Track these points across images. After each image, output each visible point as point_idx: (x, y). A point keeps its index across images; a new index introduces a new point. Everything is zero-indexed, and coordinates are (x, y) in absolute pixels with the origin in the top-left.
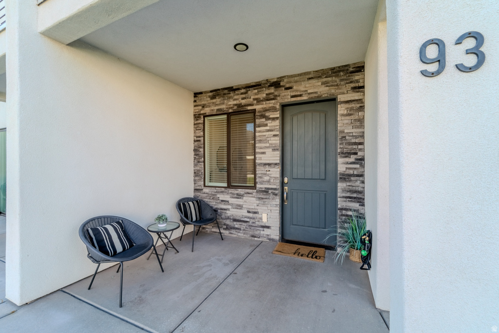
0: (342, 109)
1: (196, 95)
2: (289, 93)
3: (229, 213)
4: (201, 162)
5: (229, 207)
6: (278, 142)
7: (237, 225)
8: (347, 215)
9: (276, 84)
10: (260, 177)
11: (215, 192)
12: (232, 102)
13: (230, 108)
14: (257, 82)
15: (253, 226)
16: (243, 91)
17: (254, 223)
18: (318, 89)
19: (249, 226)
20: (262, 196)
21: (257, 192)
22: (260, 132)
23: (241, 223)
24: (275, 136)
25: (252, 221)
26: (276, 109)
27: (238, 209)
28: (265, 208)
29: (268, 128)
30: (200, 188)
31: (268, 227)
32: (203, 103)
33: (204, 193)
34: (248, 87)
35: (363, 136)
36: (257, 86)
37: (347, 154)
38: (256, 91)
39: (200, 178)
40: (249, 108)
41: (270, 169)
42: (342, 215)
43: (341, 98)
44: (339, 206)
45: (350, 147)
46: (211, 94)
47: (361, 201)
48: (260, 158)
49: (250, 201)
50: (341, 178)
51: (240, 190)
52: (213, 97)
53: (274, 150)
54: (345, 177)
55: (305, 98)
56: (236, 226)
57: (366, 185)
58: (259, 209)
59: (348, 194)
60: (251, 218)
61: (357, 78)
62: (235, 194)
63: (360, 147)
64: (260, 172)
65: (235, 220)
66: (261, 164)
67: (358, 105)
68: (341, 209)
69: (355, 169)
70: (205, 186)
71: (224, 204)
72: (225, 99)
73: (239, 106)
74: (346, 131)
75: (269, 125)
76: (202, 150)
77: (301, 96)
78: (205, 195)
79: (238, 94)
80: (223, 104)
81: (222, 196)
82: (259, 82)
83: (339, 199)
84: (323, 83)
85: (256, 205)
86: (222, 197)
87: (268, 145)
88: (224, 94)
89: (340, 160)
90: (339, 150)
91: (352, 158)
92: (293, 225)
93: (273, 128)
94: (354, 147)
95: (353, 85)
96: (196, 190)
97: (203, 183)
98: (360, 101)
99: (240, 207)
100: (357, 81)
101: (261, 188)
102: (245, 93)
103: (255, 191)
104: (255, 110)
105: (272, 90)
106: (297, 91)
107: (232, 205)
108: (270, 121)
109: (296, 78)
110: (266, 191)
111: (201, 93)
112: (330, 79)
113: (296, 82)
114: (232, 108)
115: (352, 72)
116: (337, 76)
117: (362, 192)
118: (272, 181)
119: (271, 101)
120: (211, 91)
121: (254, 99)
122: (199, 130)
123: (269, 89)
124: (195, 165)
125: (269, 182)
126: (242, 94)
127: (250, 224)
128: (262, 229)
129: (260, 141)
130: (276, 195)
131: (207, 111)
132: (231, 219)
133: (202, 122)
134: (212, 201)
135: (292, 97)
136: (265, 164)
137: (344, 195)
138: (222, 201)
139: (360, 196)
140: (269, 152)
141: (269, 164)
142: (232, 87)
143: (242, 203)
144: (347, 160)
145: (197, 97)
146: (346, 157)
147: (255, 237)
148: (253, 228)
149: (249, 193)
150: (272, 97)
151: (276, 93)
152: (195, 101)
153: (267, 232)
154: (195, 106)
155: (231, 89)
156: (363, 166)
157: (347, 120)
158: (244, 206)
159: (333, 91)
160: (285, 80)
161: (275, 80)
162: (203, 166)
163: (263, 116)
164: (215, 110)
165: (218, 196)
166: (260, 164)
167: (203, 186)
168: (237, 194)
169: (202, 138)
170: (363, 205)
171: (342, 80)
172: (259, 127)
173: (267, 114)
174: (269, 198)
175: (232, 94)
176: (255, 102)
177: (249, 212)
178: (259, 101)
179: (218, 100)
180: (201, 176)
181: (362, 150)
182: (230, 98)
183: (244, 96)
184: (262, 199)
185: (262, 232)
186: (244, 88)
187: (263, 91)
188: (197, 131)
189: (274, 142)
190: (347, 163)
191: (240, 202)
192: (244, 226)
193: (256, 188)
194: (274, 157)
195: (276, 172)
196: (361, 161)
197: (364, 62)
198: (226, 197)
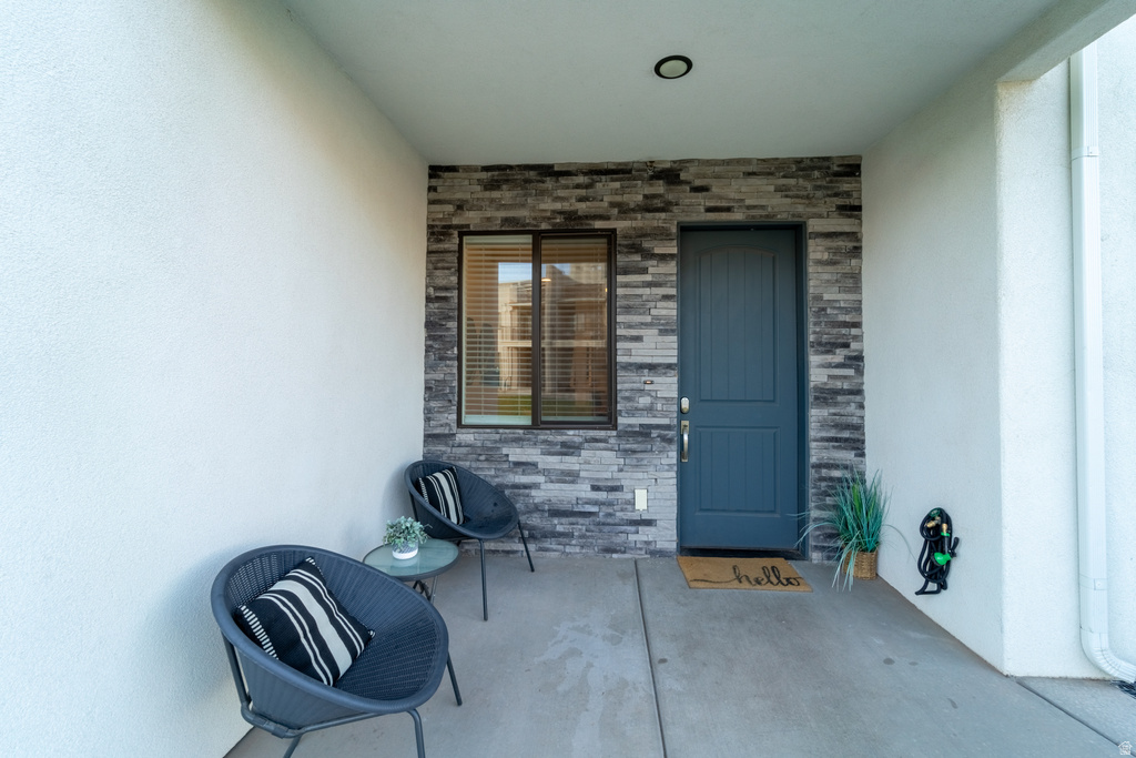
0: (816, 251)
1: (435, 171)
2: (702, 200)
3: (538, 496)
4: (450, 359)
5: (540, 479)
6: (674, 313)
7: (560, 525)
8: (831, 479)
9: (670, 175)
10: (628, 399)
11: (496, 442)
12: (548, 205)
13: (544, 218)
14: (620, 164)
15: (609, 524)
16: (581, 179)
17: (609, 515)
18: (770, 201)
19: (599, 524)
20: (635, 446)
21: (618, 436)
22: (626, 285)
23: (572, 520)
24: (666, 297)
25: (606, 509)
26: (670, 234)
27: (565, 482)
28: (640, 475)
29: (648, 278)
30: (447, 432)
31: (649, 523)
32: (459, 196)
33: (460, 446)
34: (597, 172)
35: (858, 310)
36: (620, 172)
37: (829, 348)
38: (617, 185)
39: (446, 404)
40: (598, 224)
41: (655, 379)
42: (822, 479)
43: (814, 225)
44: (813, 460)
45: (835, 331)
46: (484, 175)
47: (857, 446)
48: (628, 352)
49: (599, 460)
50: (816, 398)
51: (571, 432)
52: (492, 185)
53: (663, 332)
54: (827, 396)
55: (738, 216)
56: (560, 528)
57: (868, 413)
58: (626, 480)
59: (832, 433)
60: (603, 504)
61: (845, 187)
62: (556, 444)
63: (854, 331)
64: (627, 386)
65: (556, 513)
66: (631, 364)
67: (851, 245)
68: (818, 466)
69: (845, 377)
70: (459, 424)
71: (524, 473)
72: (530, 195)
73: (571, 216)
74: (826, 297)
75: (651, 270)
76: (453, 325)
77: (728, 209)
78: (464, 450)
79: (567, 187)
80: (523, 206)
81: (518, 450)
82: (626, 164)
83: (813, 445)
84: (778, 189)
85: (616, 468)
86: (515, 454)
87: (648, 319)
88: (527, 181)
89: (814, 359)
90: (811, 338)
91: (839, 356)
92: (701, 510)
93: (662, 279)
94: (844, 331)
95: (839, 201)
96: (429, 438)
97: (454, 416)
98: (854, 236)
99: (571, 477)
100: (848, 194)
101: (630, 425)
102: (587, 187)
103: (614, 433)
104: (614, 231)
105: (659, 188)
106: (720, 198)
107: (546, 472)
108: (655, 263)
109: (717, 169)
110: (644, 433)
111: (452, 169)
112: (792, 181)
113: (718, 177)
114: (549, 218)
115: (837, 174)
116: (807, 177)
117: (859, 428)
118: (659, 407)
119: (657, 215)
120: (486, 169)
121: (613, 205)
122: (443, 268)
123: (651, 185)
124: (429, 368)
125: (650, 409)
126: (578, 186)
127: (601, 518)
128: (633, 529)
129: (628, 309)
130: (670, 441)
131: (472, 218)
132: (543, 511)
133: (456, 248)
134: (485, 465)
135: (709, 210)
136: (641, 367)
137: (824, 434)
138: (518, 464)
139: (856, 435)
140: (650, 334)
141: (652, 367)
142: (551, 166)
143: (577, 467)
144: (829, 358)
145: (439, 177)
146: (828, 352)
147: (615, 551)
148: (606, 529)
149: (595, 440)
150: (658, 203)
151: (670, 197)
152: (432, 189)
153: (645, 534)
154: (431, 202)
155: (546, 171)
156: (860, 372)
157: (827, 274)
158: (582, 474)
159: (800, 209)
160: (693, 169)
161: (668, 165)
162: (455, 371)
163: (635, 248)
164: (496, 218)
165: (505, 451)
166: (628, 367)
167: (454, 425)
168: (564, 444)
169: (455, 293)
170: (862, 455)
171: (817, 188)
172: (626, 272)
173: (646, 245)
174: (651, 450)
175: (549, 183)
176: (615, 211)
177: (595, 488)
178: (624, 210)
179: (505, 195)
180: (451, 397)
181: (858, 338)
182: (542, 193)
183: (583, 192)
184: (634, 452)
185: (632, 538)
186: (585, 174)
187: (635, 186)
188: (438, 273)
189: (664, 312)
190: (829, 366)
191: (571, 463)
192: (581, 525)
193: (615, 427)
194: (665, 349)
195: (667, 386)
196: (856, 361)
197: (860, 158)
198: (530, 454)
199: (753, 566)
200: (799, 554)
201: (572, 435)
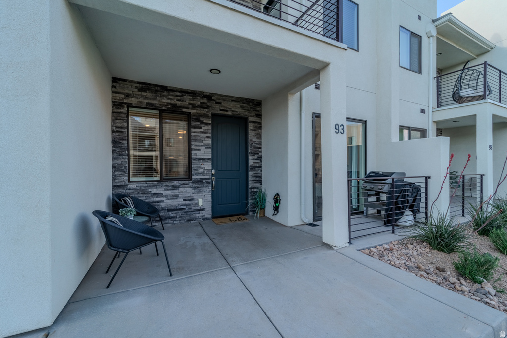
0: (251, 126)
2: (218, 107)
3: (163, 205)
4: (124, 156)
5: (164, 199)
6: (210, 142)
7: (172, 214)
8: (254, 191)
9: (209, 97)
10: (196, 170)
11: (146, 187)
12: (165, 101)
13: (164, 105)
14: (192, 90)
15: (190, 212)
16: (178, 93)
17: (190, 209)
18: (236, 109)
19: (186, 212)
20: (198, 185)
21: (192, 182)
22: (194, 132)
23: (176, 212)
24: (208, 137)
25: (188, 207)
26: (209, 117)
27: (174, 199)
28: (200, 195)
29: (202, 130)
30: (123, 184)
31: (203, 210)
32: (126, 91)
33: (130, 189)
34: (184, 92)
35: (261, 144)
36: (193, 93)
37: (254, 154)
38: (191, 97)
39: (123, 173)
40: (184, 110)
41: (204, 163)
42: (252, 192)
43: (250, 119)
44: (250, 186)
45: (255, 150)
46: (138, 85)
47: (260, 182)
48: (195, 154)
49: (186, 191)
50: (251, 169)
51: (176, 182)
52: (141, 89)
53: (207, 148)
54: (253, 168)
55: (229, 113)
56: (172, 215)
57: (263, 172)
58: (195, 196)
59: (254, 179)
60: (188, 205)
61: (258, 109)
62: (170, 186)
63: (260, 150)
64: (195, 166)
65: (170, 210)
66: (196, 158)
67: (259, 125)
68: (251, 188)
69: (258, 163)
70: (129, 181)
71: (157, 197)
72: (158, 96)
73: (174, 106)
74: (253, 140)
75: (203, 127)
76: (125, 142)
77: (227, 111)
78: (132, 191)
79: (172, 95)
80: (155, 99)
81: (155, 189)
82: (194, 91)
83: (250, 182)
84: (241, 107)
85: (192, 193)
86: (154, 190)
87: (202, 144)
88: (157, 90)
89: (250, 158)
90: (249, 151)
91: (256, 157)
92: (219, 205)
93: (206, 131)
94: (257, 150)
95: (256, 113)
97: (127, 178)
98: (260, 123)
99: (176, 197)
100: (258, 111)
101: (196, 179)
102: (180, 96)
103: (191, 181)
104: (190, 113)
105: (205, 101)
106: (224, 107)
107: (165, 196)
108: (204, 125)
109: (223, 98)
110: (201, 181)
111: (124, 80)
112: (244, 105)
113: (224, 100)
114: (166, 106)
115: (256, 105)
116: (248, 105)
117: (261, 177)
118: (206, 172)
119: (205, 110)
120: (139, 83)
121: (190, 104)
122: (120, 119)
123: (203, 99)
124: (114, 159)
125: (203, 173)
126: (177, 96)
127: (187, 210)
128: (198, 212)
129: (195, 140)
130: (209, 183)
131: (133, 101)
132: (165, 210)
133: (126, 112)
134: (141, 195)
135: (221, 110)
136: (200, 159)
137: (252, 179)
138: (155, 194)
139: (260, 179)
140: (203, 149)
141: (203, 160)
142: (167, 87)
143: (178, 194)
144: (254, 157)
145: (117, 82)
146: (253, 156)
147: (192, 220)
148: (188, 213)
149: (185, 184)
150: (205, 106)
151: (209, 104)
152: (113, 86)
153: (202, 214)
154: (113, 92)
155: (164, 88)
156: (261, 161)
157: (253, 133)
158: (180, 196)
159: (246, 113)
160: (216, 97)
161: (208, 94)
162: (127, 160)
163: (197, 120)
164: (144, 103)
165: (149, 190)
166: (195, 159)
167: (127, 181)
168: (173, 186)
169: (126, 130)
170: (262, 184)
171: (251, 108)
172: (194, 127)
173: (201, 119)
174: (203, 187)
175: (166, 93)
176: (191, 106)
177: (184, 200)
178: (194, 107)
179: (148, 94)
180: (125, 170)
181: (261, 152)
182: (163, 96)
183: (179, 98)
184: (198, 187)
185: (197, 215)
186: (179, 92)
187: (197, 99)
188: (117, 121)
189: (207, 142)
190: (254, 159)
191: (176, 192)
192: (180, 213)
193: (191, 179)
194: (207, 154)
195: (208, 165)
196: (260, 158)
197: (261, 101)
198: (161, 190)
199: (234, 218)
200: (247, 213)
201: (176, 183)
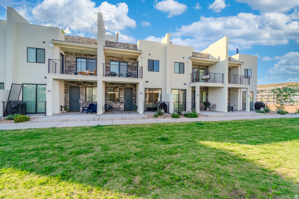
0: (134, 90)
1: (106, 83)
2: (126, 86)
3: (114, 107)
4: (107, 97)
7: (115, 109)
9: (124, 84)
12: (115, 86)
17: (119, 108)
18: (130, 86)
26: (123, 88)
32: (107, 85)
34: (118, 84)
35: (136, 94)
36: (120, 84)
37: (134, 97)
39: (107, 100)
40: (118, 88)
43: (133, 88)
47: (136, 103)
48: (120, 97)
49: (118, 104)
52: (110, 84)
54: (134, 100)
55: (128, 87)
58: (120, 106)
59: (134, 102)
64: (120, 99)
65: (115, 108)
68: (133, 104)
70: (108, 102)
72: (113, 85)
73: (116, 87)
78: (108, 104)
86: (112, 104)
89: (133, 97)
92: (126, 108)
93: (123, 92)
96: (105, 103)
98: (136, 89)
99: (116, 105)
100: (136, 86)
105: (123, 85)
108: (123, 90)
109: (127, 84)
110: (122, 102)
112: (132, 85)
124: (105, 98)
129: (121, 94)
131: (109, 86)
133: (107, 89)
147: (119, 111)
153: (122, 109)
154: (105, 85)
155: (114, 83)
157: (134, 92)
163: (121, 89)
164: (111, 87)
171: (134, 86)
172: (120, 91)
177: (118, 106)
178: (120, 87)
179: (111, 85)
184: (121, 104)
189: (123, 94)
191: (116, 104)
192: (117, 109)
193: (119, 102)
194: (123, 97)
195: (123, 99)
196: (136, 97)
197: (136, 84)
198: (113, 104)
200: (132, 110)
201: (116, 102)
